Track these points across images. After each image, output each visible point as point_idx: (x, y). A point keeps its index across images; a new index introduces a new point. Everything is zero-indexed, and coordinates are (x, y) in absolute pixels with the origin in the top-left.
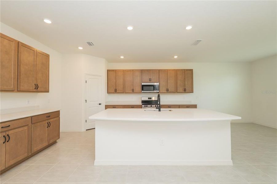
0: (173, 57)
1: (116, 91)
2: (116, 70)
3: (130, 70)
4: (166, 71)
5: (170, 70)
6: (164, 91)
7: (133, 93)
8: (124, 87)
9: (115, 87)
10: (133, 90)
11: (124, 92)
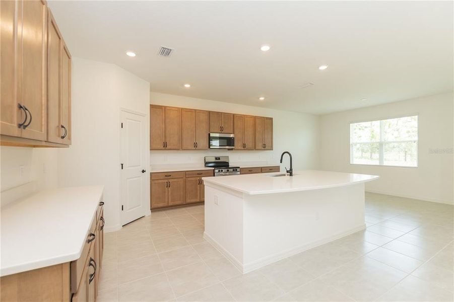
0: (259, 98)
1: (165, 147)
2: (165, 107)
3: (191, 110)
4: (242, 117)
5: (246, 116)
6: (240, 148)
7: (196, 149)
8: (181, 139)
9: (164, 139)
10: (196, 145)
11: (180, 147)
